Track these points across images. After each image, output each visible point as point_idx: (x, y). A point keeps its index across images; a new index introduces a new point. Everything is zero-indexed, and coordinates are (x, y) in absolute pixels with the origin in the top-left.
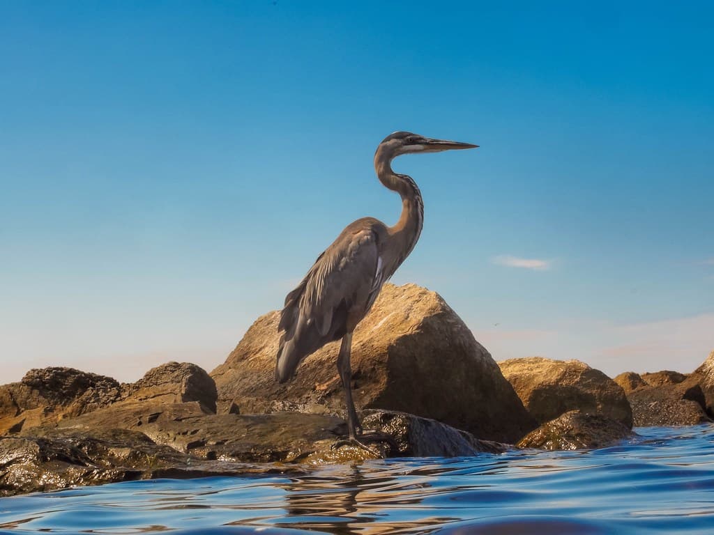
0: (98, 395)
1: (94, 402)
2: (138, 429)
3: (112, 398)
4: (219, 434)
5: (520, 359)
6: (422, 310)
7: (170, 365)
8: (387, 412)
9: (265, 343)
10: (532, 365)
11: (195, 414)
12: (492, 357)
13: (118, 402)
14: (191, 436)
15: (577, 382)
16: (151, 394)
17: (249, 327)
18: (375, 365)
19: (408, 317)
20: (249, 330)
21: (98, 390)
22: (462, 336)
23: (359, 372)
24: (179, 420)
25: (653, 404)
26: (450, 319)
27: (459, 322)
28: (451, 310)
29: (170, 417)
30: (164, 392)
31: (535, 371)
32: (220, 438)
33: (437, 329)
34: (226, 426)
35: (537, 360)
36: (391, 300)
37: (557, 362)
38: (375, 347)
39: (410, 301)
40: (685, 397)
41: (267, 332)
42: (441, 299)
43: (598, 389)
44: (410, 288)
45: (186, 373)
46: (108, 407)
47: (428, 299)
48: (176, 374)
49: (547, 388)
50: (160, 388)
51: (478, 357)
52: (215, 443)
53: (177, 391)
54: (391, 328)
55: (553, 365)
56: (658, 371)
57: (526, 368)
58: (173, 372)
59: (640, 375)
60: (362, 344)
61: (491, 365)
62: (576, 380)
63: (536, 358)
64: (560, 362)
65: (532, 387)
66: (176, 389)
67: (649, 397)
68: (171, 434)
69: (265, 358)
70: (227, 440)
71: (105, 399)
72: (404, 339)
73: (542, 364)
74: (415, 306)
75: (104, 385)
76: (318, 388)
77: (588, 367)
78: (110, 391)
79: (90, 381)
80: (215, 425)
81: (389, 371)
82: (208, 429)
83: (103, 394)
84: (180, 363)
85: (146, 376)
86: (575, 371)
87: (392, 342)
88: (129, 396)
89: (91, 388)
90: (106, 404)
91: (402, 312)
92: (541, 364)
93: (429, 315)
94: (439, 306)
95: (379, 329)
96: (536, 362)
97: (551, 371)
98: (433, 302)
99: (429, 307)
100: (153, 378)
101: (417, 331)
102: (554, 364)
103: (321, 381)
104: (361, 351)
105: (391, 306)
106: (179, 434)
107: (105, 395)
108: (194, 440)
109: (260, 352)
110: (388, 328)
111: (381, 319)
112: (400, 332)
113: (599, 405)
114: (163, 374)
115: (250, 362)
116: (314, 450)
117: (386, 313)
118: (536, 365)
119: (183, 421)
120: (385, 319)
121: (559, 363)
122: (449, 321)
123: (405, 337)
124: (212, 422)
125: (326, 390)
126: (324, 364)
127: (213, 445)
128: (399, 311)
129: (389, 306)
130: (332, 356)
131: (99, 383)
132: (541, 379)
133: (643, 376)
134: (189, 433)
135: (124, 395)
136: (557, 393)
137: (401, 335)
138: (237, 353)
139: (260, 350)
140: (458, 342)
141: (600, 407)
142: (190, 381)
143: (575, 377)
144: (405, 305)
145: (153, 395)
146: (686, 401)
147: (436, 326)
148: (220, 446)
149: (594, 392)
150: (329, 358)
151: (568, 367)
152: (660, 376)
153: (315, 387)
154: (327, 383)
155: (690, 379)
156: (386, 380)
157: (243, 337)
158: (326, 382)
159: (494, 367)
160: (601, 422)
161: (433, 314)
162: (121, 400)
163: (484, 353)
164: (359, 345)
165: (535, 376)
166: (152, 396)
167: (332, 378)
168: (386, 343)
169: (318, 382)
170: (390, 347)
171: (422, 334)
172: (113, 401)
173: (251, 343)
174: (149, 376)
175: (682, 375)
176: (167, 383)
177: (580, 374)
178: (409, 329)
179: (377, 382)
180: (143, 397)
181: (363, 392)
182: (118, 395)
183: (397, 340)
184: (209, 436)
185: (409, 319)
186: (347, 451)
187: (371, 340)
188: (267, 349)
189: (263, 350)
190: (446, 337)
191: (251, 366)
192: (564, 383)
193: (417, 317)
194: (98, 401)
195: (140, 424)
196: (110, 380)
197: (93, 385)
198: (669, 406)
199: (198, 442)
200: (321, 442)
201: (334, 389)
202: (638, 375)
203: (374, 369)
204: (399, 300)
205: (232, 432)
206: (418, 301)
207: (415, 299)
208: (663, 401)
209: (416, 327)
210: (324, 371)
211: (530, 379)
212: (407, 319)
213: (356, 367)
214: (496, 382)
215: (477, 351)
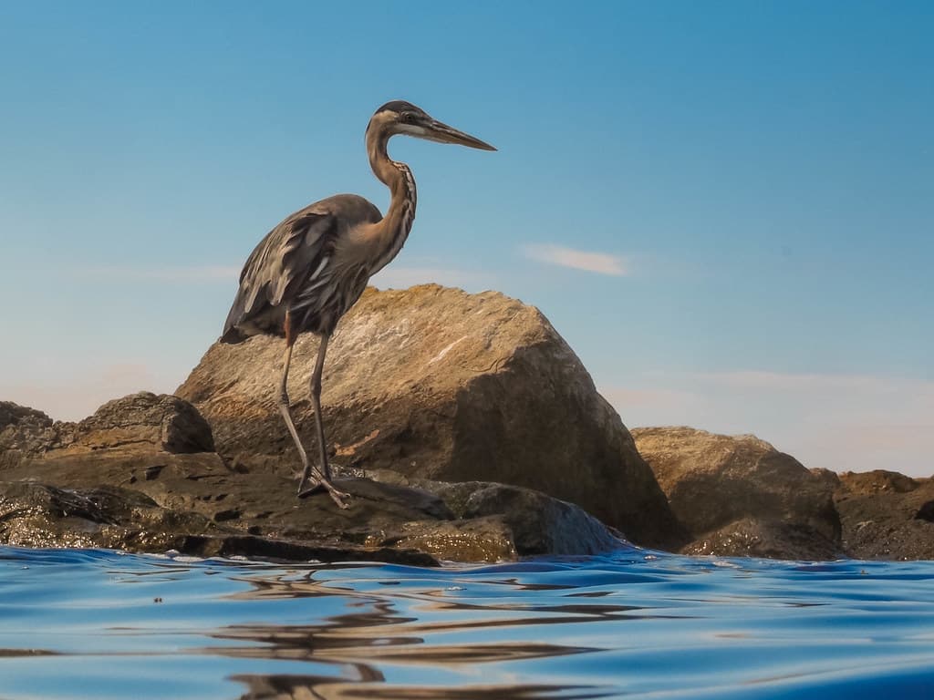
0: (23, 438)
1: (17, 448)
2: (132, 487)
3: (46, 444)
4: (258, 502)
5: (656, 429)
6: (512, 336)
7: (141, 397)
8: (506, 486)
9: (238, 374)
10: (676, 440)
11: (216, 470)
12: (623, 421)
13: (55, 451)
14: (217, 502)
15: (752, 473)
16: (111, 441)
17: (211, 345)
18: (435, 420)
19: (489, 345)
20: (209, 352)
21: (23, 430)
22: (576, 383)
23: (409, 430)
24: (194, 478)
25: (864, 524)
26: (558, 353)
27: (572, 359)
28: (561, 339)
29: (179, 473)
30: (134, 439)
31: (683, 451)
32: (262, 509)
33: (537, 368)
34: (266, 492)
35: (685, 433)
36: (460, 315)
37: (720, 437)
38: (434, 391)
39: (492, 320)
40: (920, 515)
41: (242, 355)
42: (545, 320)
43: (786, 486)
44: (491, 298)
45: (169, 412)
46: (40, 457)
47: (523, 318)
48: (152, 411)
49: (702, 479)
50: (127, 431)
51: (600, 418)
52: (254, 515)
53: (155, 437)
54: (460, 361)
55: (713, 443)
56: (871, 470)
57: (666, 443)
58: (147, 407)
59: (838, 474)
60: (412, 384)
61: (621, 433)
62: (751, 469)
63: (684, 428)
64: (724, 437)
65: (676, 476)
66: (152, 435)
67: (857, 511)
68: (187, 499)
69: (241, 398)
70: (271, 513)
71: (35, 443)
72: (484, 381)
73: (695, 438)
74: (502, 328)
75: (33, 422)
76: (339, 453)
77: (772, 449)
78: (43, 432)
79: (10, 415)
80: (249, 489)
81: (457, 432)
82: (241, 494)
83: (32, 436)
84: (157, 395)
85: (99, 412)
86: (750, 454)
87: (464, 384)
88: (75, 441)
89: (12, 425)
90: (38, 452)
91: (478, 335)
92: (691, 438)
93: (524, 345)
94: (542, 329)
95: (442, 362)
96: (684, 435)
97: (709, 453)
98: (531, 325)
99: (524, 331)
100: (113, 414)
101: (504, 370)
102: (716, 440)
103: (345, 442)
104: (411, 396)
105: (461, 325)
106: (199, 498)
107: (35, 438)
108: (224, 509)
109: (232, 389)
110: (457, 362)
111: (445, 346)
112: (476, 369)
113: (787, 513)
114: (130, 409)
115: (214, 404)
116: (405, 534)
117: (452, 337)
118: (683, 440)
119: (200, 480)
120: (450, 347)
121: (723, 441)
122: (556, 355)
123: (485, 379)
124: (242, 485)
125: (353, 457)
126: (348, 413)
127: (253, 518)
128: (474, 334)
129: (456, 325)
130: (361, 401)
131: (24, 419)
132: (692, 464)
133: (842, 477)
134: (213, 498)
135: (67, 440)
136: (718, 489)
137: (479, 374)
138: (190, 388)
139: (232, 384)
140: (569, 391)
141: (789, 516)
142: (175, 424)
143: (749, 464)
144: (484, 325)
145: (116, 442)
146: (922, 521)
147: (534, 363)
148: (262, 519)
149: (780, 490)
150: (356, 405)
151: (738, 447)
152: (875, 478)
153: (335, 450)
154: (355, 446)
155: (928, 486)
156: (452, 446)
157: (199, 363)
158: (352, 444)
159: (625, 436)
160: (804, 536)
161: (533, 343)
162: (61, 447)
163: (610, 413)
164: (406, 386)
165: (681, 458)
166: (112, 444)
167: (363, 437)
168: (455, 385)
169: (339, 442)
170: (462, 392)
171: (513, 375)
172: (49, 449)
173: (214, 373)
174: (105, 412)
175: (911, 479)
176: (136, 424)
177: (758, 460)
178: (492, 364)
179: (437, 448)
180: (99, 445)
181: (414, 464)
182: (56, 439)
183: (473, 382)
184: (245, 504)
185: (491, 349)
186: (459, 539)
187: (427, 380)
188: (243, 384)
189: (236, 385)
190: (551, 381)
191: (215, 411)
192: (731, 473)
193: (505, 346)
194: (23, 446)
195: (134, 480)
196: (40, 415)
197: (15, 421)
198: (891, 530)
199: (229, 512)
200: (412, 524)
201: (366, 455)
202: (835, 473)
203: (432, 428)
204: (474, 316)
205: (278, 501)
206: (506, 321)
207: (501, 317)
208: (883, 519)
209: (503, 363)
210: (349, 426)
211: (674, 462)
212: (487, 348)
213: (404, 422)
214: (627, 463)
215: (598, 407)
